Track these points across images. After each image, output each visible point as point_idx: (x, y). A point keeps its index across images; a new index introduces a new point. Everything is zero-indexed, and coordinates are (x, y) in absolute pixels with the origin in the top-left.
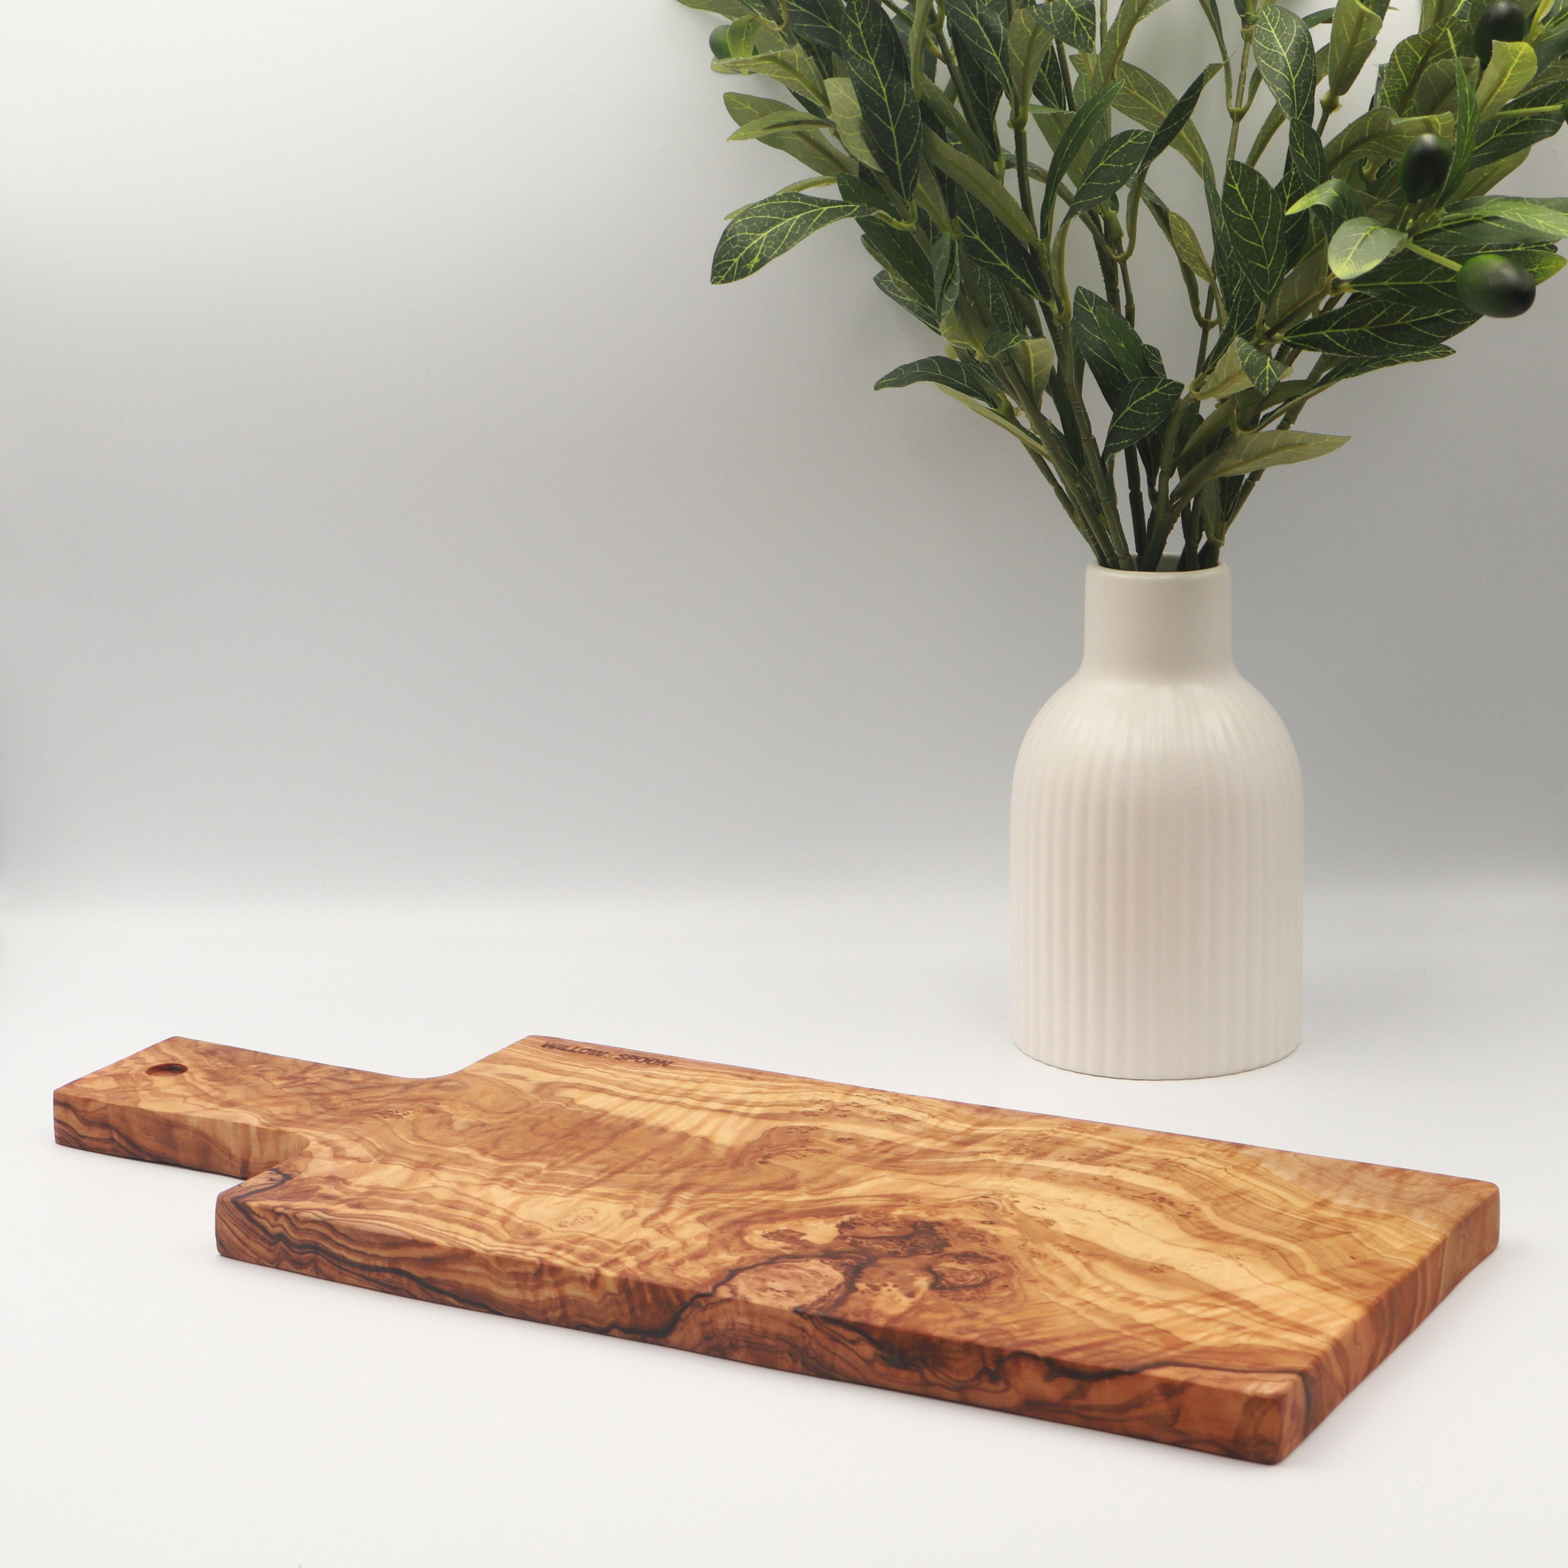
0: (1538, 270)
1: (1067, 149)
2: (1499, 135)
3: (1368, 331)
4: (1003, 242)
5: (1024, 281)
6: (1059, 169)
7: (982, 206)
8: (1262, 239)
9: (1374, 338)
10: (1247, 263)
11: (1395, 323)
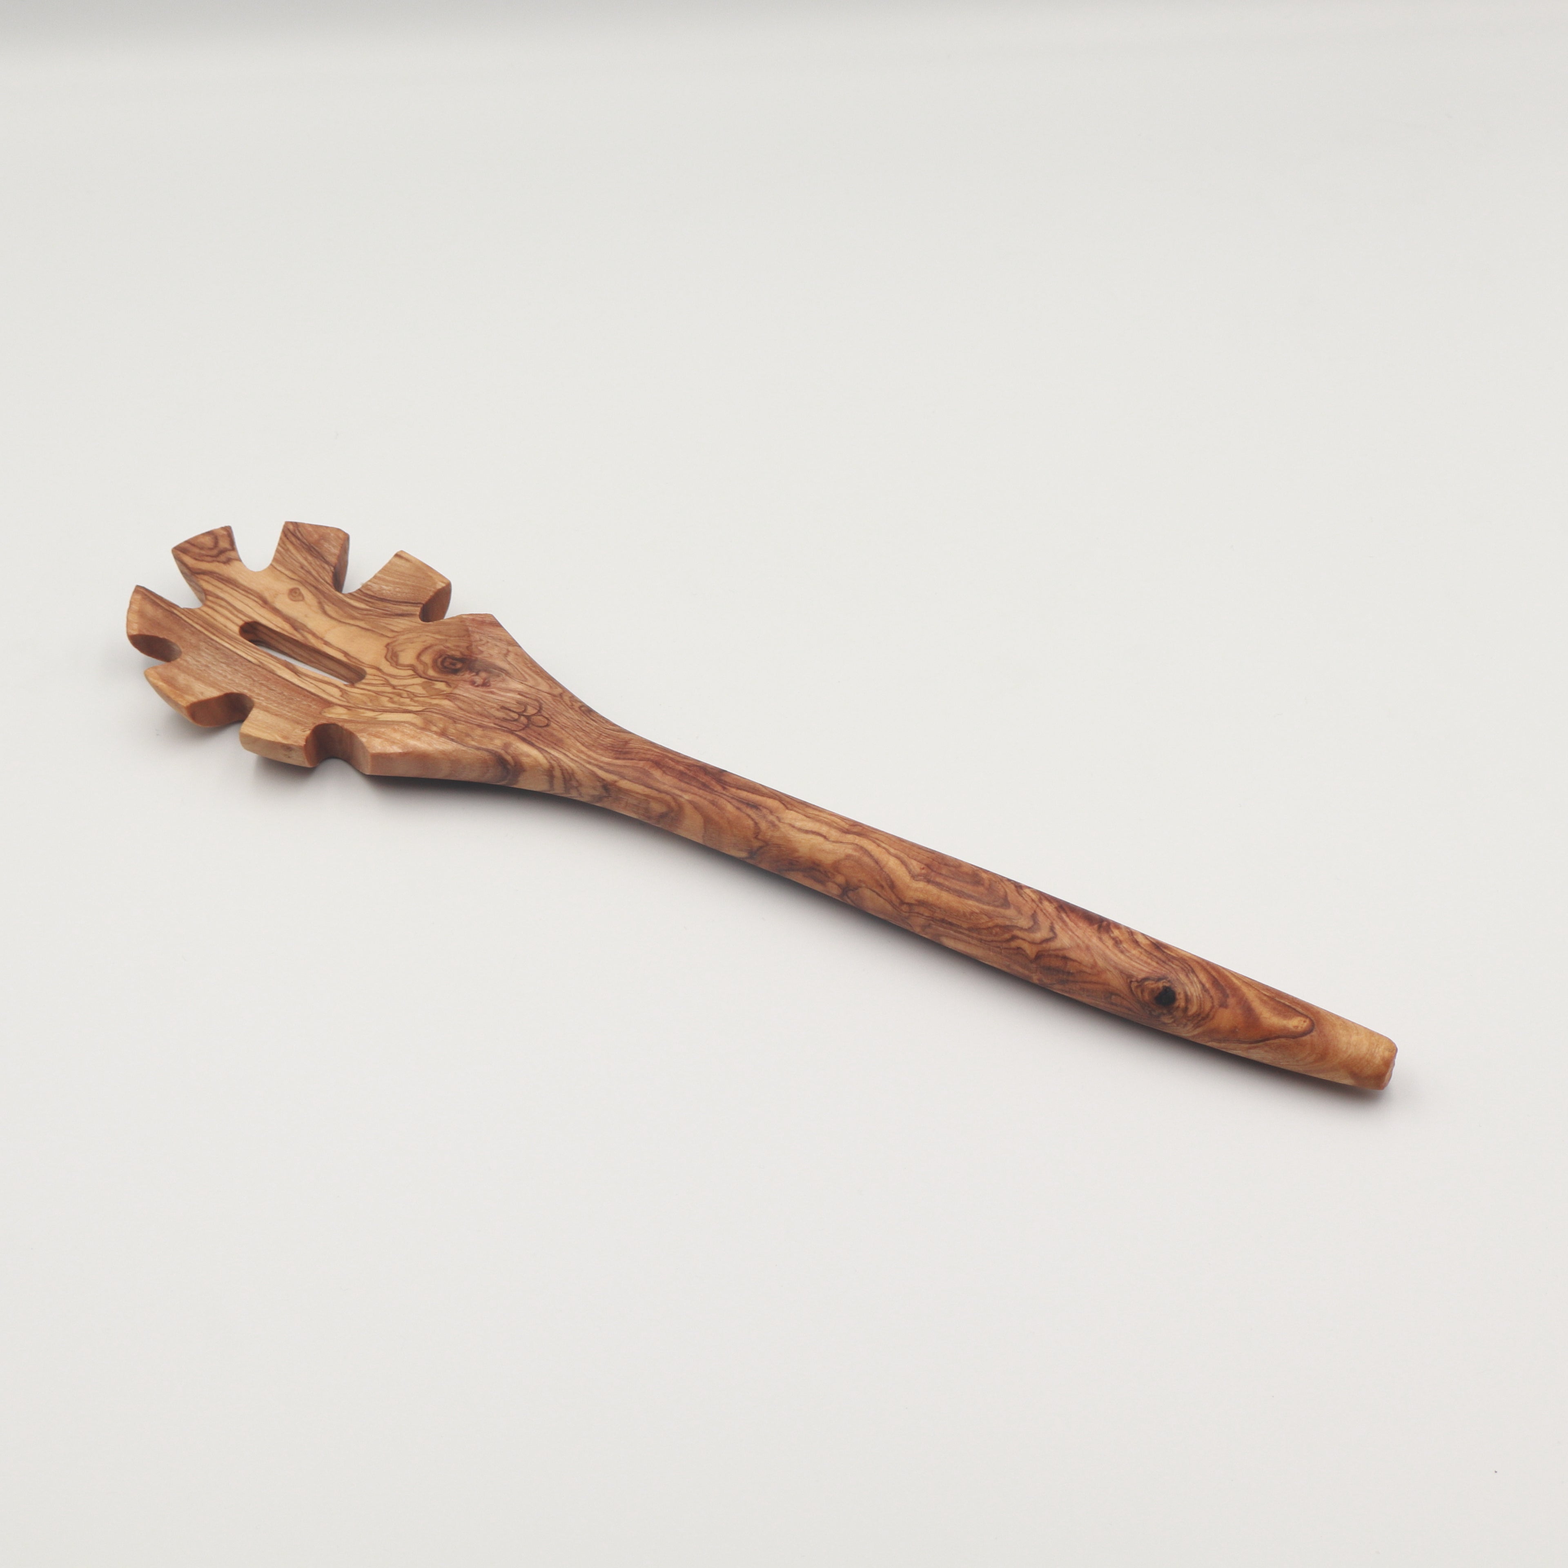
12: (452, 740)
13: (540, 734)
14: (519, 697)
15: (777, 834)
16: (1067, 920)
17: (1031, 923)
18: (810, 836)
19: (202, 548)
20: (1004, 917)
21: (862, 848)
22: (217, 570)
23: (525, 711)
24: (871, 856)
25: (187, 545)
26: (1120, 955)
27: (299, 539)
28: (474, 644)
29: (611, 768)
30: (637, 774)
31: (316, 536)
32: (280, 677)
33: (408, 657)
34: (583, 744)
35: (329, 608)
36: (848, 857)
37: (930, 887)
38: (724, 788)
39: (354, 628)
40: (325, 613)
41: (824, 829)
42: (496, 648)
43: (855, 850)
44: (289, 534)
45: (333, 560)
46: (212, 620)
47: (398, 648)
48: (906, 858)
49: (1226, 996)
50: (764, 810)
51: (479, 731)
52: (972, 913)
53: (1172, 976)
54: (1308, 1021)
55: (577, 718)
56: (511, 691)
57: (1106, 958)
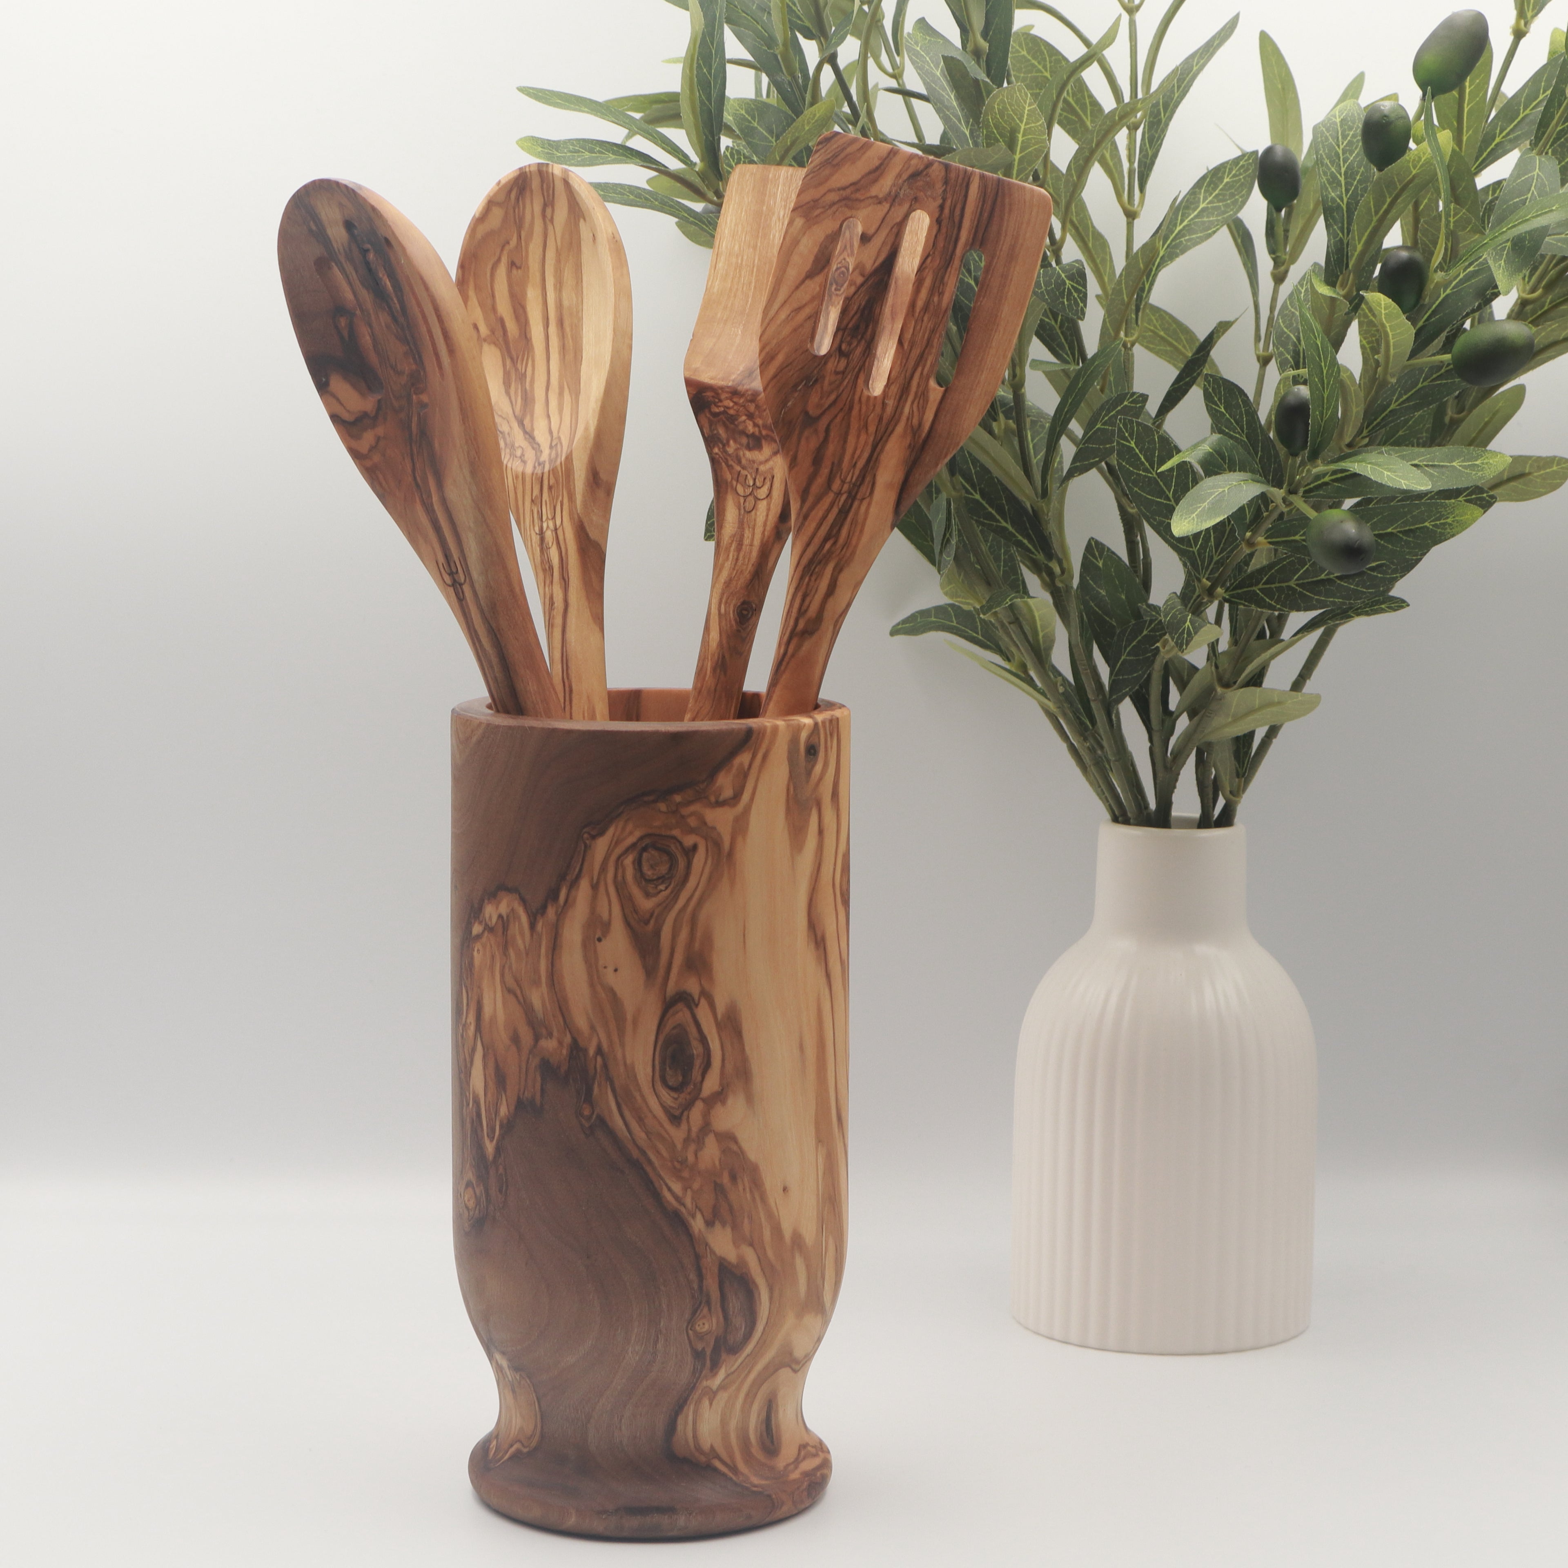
0: (1453, 521)
1: (1066, 409)
2: (1425, 384)
3: (1294, 586)
4: (1004, 502)
5: (1025, 541)
6: (1058, 429)
7: (983, 467)
8: (1171, 495)
9: (1300, 593)
10: (1155, 520)
11: (1319, 578)
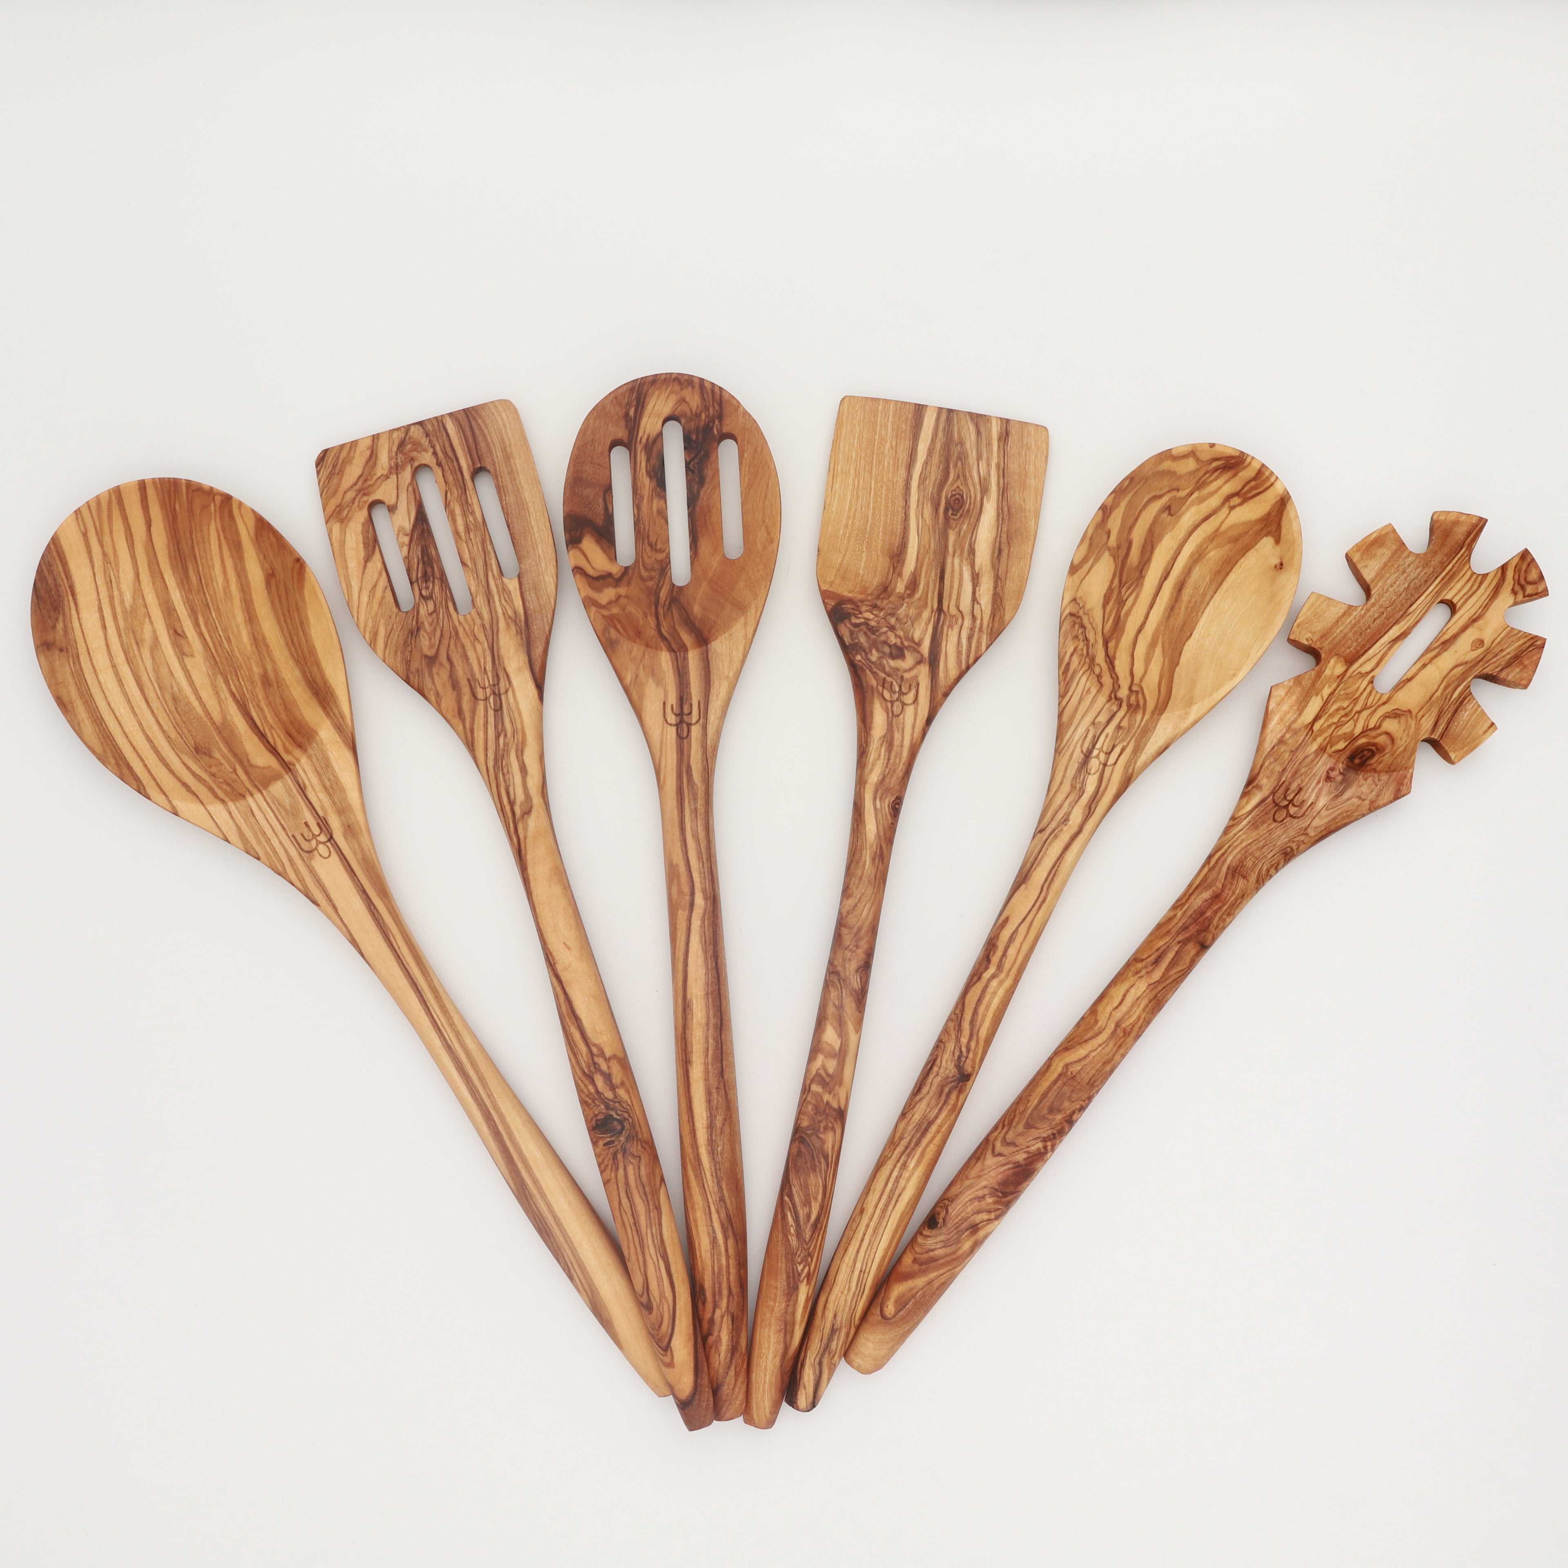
12: (1273, 748)
13: (1266, 813)
14: (1309, 803)
15: (1130, 974)
16: (1006, 1168)
17: (1008, 1141)
18: (1120, 997)
19: (1526, 571)
20: (1018, 1123)
21: (1100, 1033)
22: (1506, 583)
23: (1294, 805)
24: (1091, 1038)
25: (1529, 560)
26: (969, 1198)
27: (1528, 648)
28: (1376, 775)
29: (1220, 862)
30: (1209, 880)
31: (1526, 662)
32: (1391, 627)
33: (1390, 725)
34: (1249, 844)
35: (1460, 670)
36: (1096, 1021)
37: (1056, 1075)
38: (1179, 942)
39: (1436, 688)
40: (1457, 666)
41: (1124, 1008)
42: (1368, 791)
43: (1100, 1027)
44: (1532, 641)
45: (1503, 675)
46: (1457, 579)
47: (1403, 719)
48: (1084, 1063)
49: (921, 1264)
50: (1151, 968)
51: (1279, 768)
52: (1028, 1101)
53: (944, 1230)
54: (890, 1316)
55: (1279, 843)
56: (1317, 797)
57: (971, 1186)
